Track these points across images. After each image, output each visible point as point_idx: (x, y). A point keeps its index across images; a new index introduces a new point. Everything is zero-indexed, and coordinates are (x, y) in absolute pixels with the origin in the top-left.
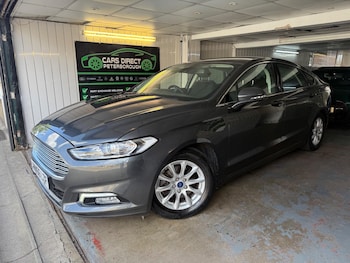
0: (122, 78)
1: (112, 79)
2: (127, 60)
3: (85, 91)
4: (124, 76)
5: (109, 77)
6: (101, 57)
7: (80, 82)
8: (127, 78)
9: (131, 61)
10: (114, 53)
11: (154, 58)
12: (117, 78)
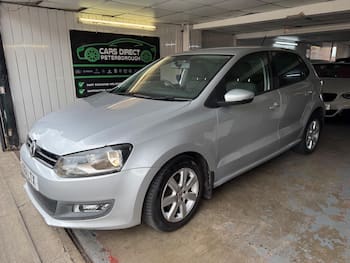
0: (120, 71)
1: (109, 72)
2: (126, 51)
3: (81, 85)
4: (123, 68)
5: (107, 69)
6: (98, 48)
7: (75, 75)
8: (125, 71)
9: (130, 52)
10: (112, 43)
11: (154, 49)
12: (116, 71)
